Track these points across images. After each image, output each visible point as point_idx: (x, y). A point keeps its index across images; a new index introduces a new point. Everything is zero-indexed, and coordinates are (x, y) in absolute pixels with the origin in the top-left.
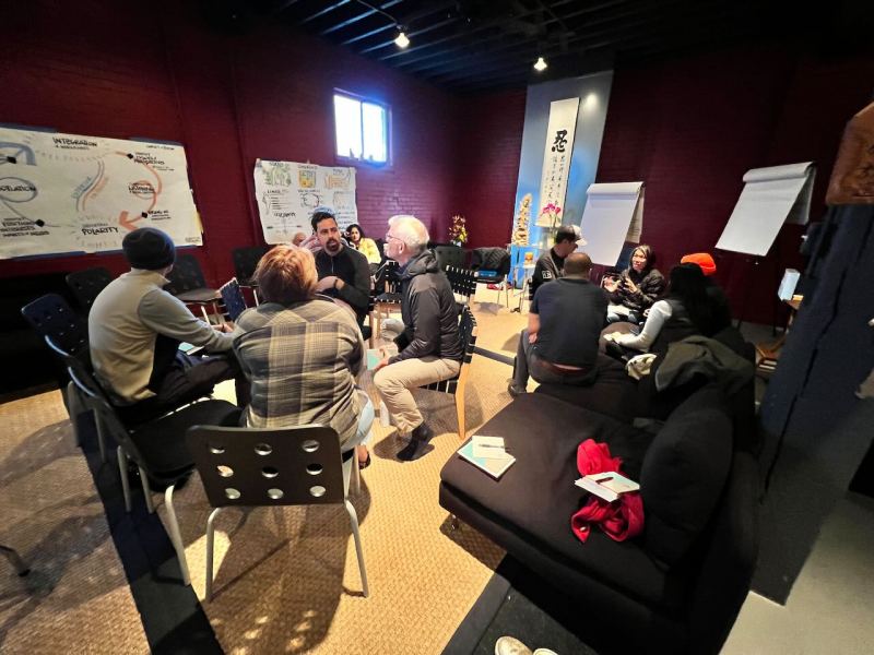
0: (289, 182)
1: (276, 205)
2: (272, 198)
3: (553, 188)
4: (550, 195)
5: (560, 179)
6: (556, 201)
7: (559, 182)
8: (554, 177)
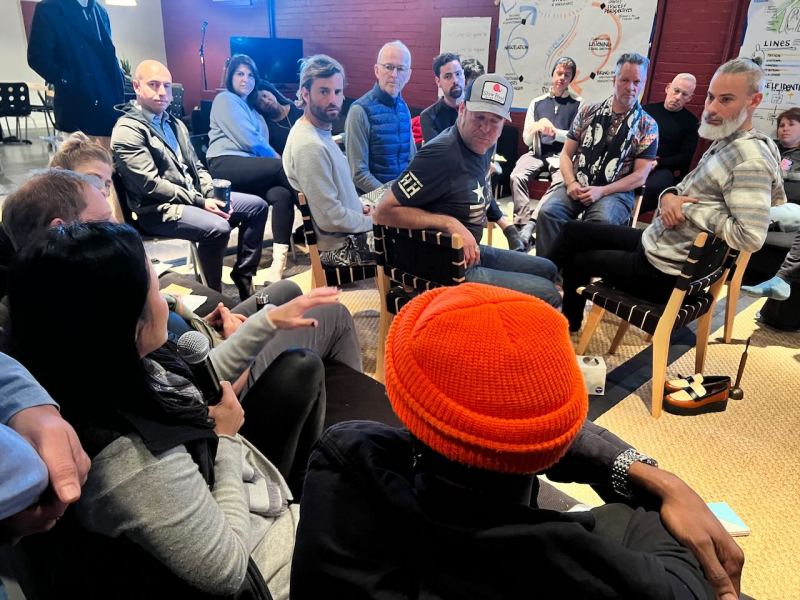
1: (773, 68)
2: (770, 55)
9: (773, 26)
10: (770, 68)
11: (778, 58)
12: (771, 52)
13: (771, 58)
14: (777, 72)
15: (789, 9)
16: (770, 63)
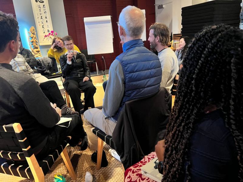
3: (44, 23)
4: (43, 27)
5: (46, 18)
6: (48, 30)
7: (46, 20)
8: (42, 17)
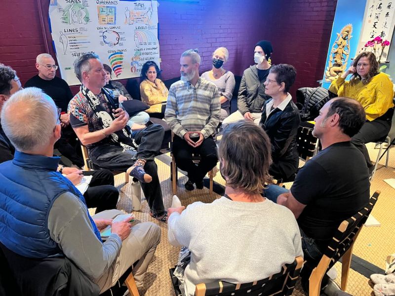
0: (87, 19)
1: (74, 44)
2: (69, 37)
3: (380, 17)
4: (374, 26)
5: (389, 7)
6: (382, 33)
7: (388, 10)
8: (381, 4)
9: (65, 20)
10: (72, 45)
11: (75, 39)
12: (69, 36)
13: (71, 39)
14: (76, 47)
15: (70, 11)
16: (70, 42)
